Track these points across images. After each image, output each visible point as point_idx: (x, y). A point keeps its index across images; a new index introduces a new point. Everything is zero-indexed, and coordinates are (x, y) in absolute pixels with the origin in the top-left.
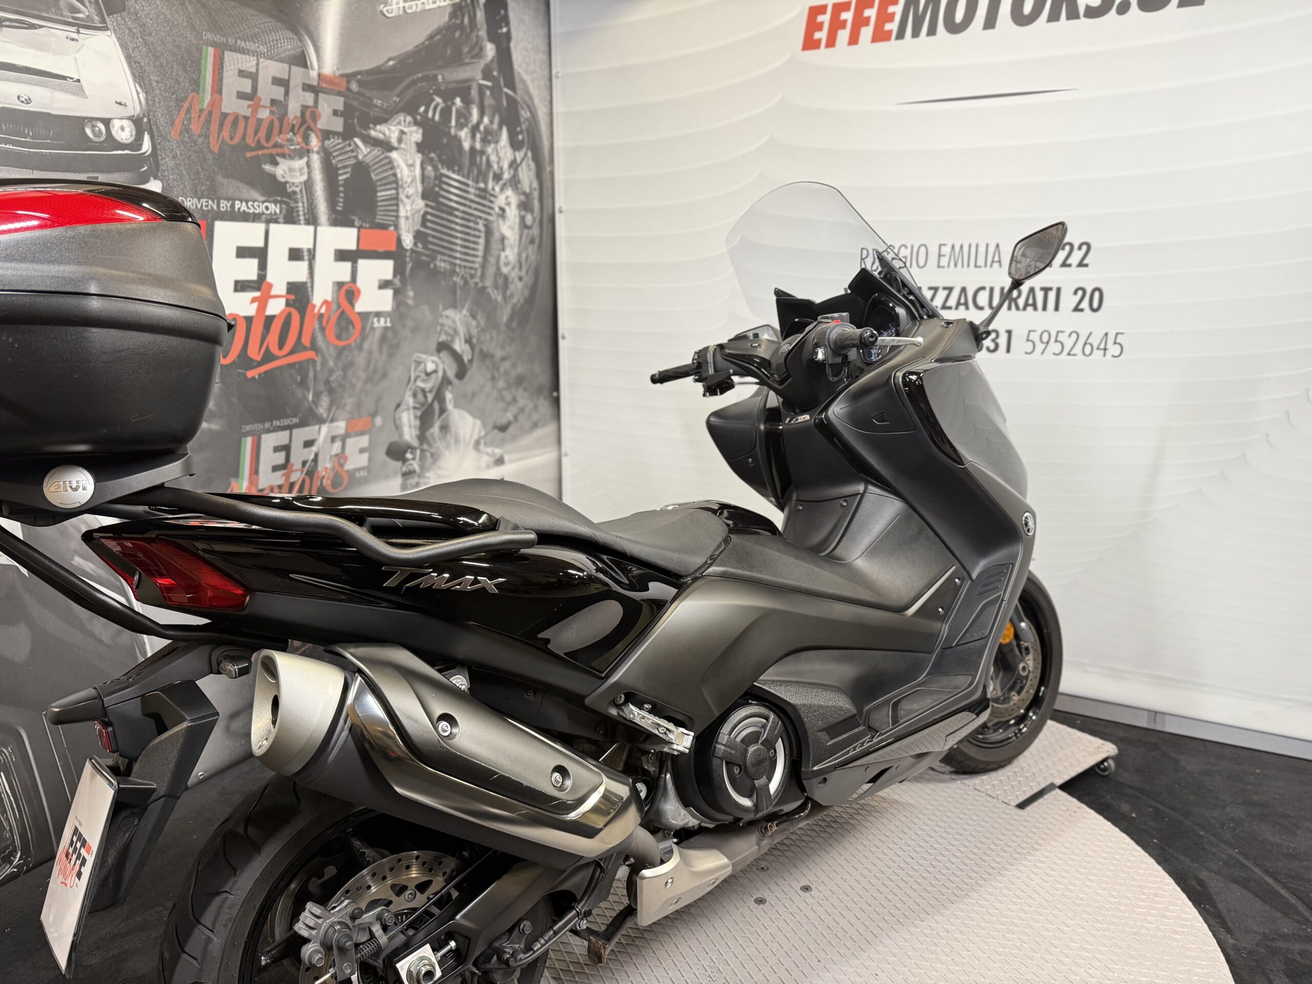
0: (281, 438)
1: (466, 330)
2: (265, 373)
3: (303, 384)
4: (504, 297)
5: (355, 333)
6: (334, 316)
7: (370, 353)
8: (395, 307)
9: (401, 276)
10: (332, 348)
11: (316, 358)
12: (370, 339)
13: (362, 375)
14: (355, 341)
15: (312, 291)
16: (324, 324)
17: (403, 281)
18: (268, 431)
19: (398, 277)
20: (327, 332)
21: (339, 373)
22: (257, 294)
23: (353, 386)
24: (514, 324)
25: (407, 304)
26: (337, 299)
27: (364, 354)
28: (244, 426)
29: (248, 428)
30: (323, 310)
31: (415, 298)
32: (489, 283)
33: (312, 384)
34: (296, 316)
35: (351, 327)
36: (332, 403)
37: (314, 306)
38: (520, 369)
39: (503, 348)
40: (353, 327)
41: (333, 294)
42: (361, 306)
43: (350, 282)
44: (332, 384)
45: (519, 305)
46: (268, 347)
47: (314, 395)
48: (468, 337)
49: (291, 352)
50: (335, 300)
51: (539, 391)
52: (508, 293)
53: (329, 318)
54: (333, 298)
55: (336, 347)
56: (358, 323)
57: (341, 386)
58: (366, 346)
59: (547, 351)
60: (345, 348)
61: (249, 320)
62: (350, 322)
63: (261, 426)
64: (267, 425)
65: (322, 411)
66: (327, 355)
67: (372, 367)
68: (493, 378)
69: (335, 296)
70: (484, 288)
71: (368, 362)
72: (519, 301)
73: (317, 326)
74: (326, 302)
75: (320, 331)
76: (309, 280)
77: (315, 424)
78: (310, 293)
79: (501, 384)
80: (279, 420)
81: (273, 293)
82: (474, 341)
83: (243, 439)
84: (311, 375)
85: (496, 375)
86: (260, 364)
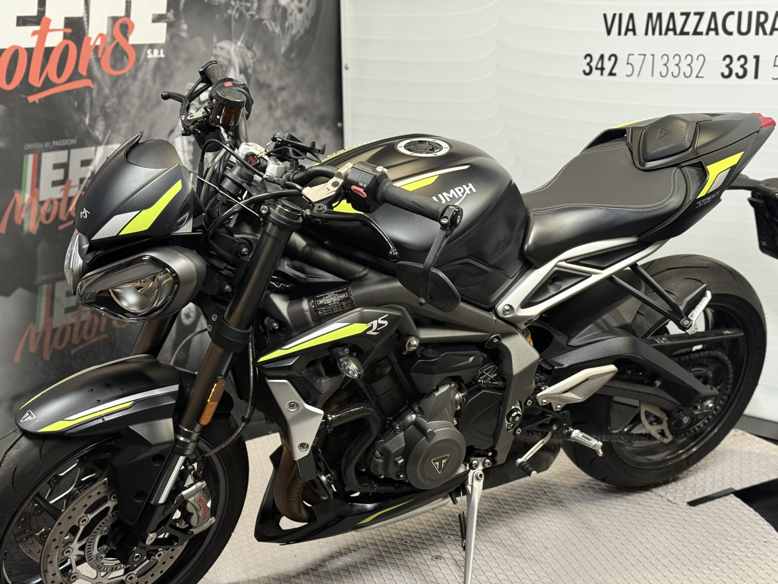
0: (61, 156)
1: (240, 60)
2: (46, 98)
3: (80, 109)
4: (282, 28)
5: (130, 64)
6: (109, 49)
7: (144, 82)
8: (168, 39)
9: (174, 10)
10: (107, 78)
11: (92, 86)
12: (144, 69)
13: (136, 102)
14: (130, 70)
15: (88, 25)
16: (100, 56)
17: (177, 15)
18: (48, 150)
19: (172, 11)
20: (102, 63)
21: (114, 100)
22: (37, 28)
23: (128, 112)
24: (293, 55)
25: (180, 37)
26: (112, 32)
27: (138, 83)
28: (25, 145)
29: (29, 146)
30: (98, 43)
31: (188, 31)
32: (266, 15)
33: (88, 109)
34: (73, 47)
35: (125, 58)
36: (107, 127)
37: (90, 39)
38: (300, 99)
39: (280, 78)
40: (128, 58)
41: (108, 27)
42: (134, 39)
43: (124, 17)
44: (107, 109)
45: (298, 36)
46: (47, 75)
47: (90, 119)
48: (243, 67)
49: (70, 80)
50: (109, 34)
51: (321, 121)
52: (287, 24)
53: (104, 50)
54: (108, 31)
55: (111, 76)
56: (132, 55)
57: (116, 112)
58: (140, 75)
59: (330, 83)
60: (119, 77)
61: (30, 51)
62: (124, 53)
63: (41, 145)
64: (47, 145)
65: (98, 133)
66: (103, 83)
67: (145, 95)
68: (270, 107)
69: (110, 29)
70: (262, 20)
71: (142, 90)
72: (298, 32)
73: (93, 57)
74: (101, 35)
75: (96, 62)
76: (85, 16)
77: (92, 146)
78: (86, 27)
79: (278, 113)
80: (58, 140)
81: (51, 27)
82: (250, 71)
83: (25, 157)
84: (87, 101)
85: (274, 104)
86: (40, 90)
